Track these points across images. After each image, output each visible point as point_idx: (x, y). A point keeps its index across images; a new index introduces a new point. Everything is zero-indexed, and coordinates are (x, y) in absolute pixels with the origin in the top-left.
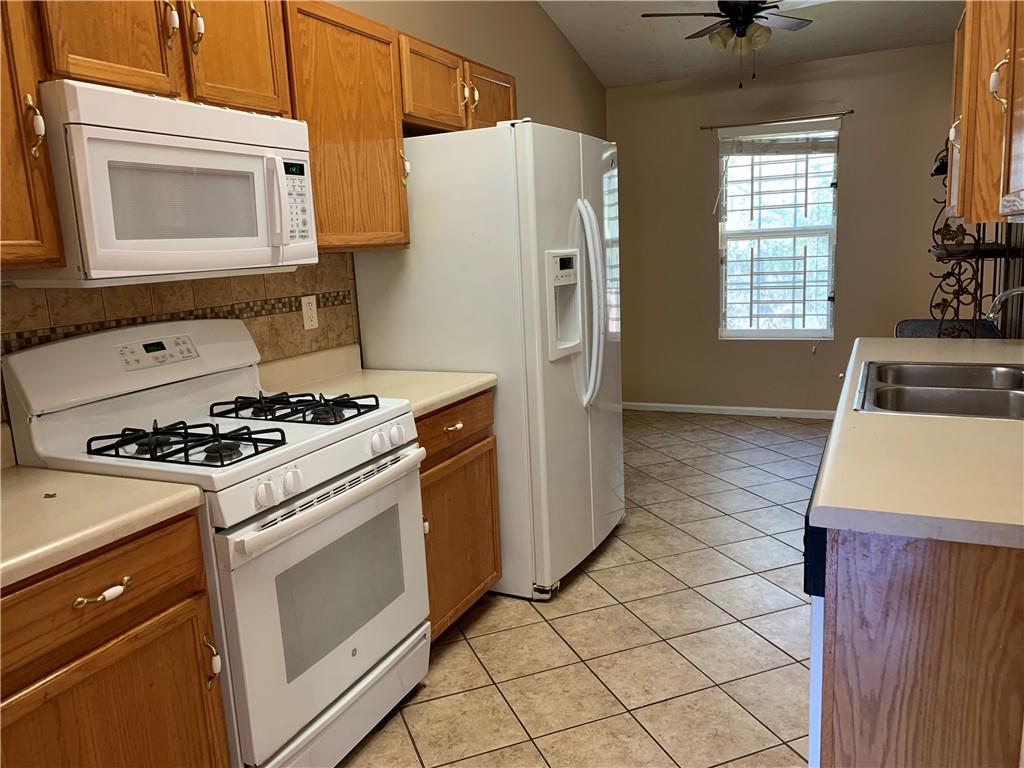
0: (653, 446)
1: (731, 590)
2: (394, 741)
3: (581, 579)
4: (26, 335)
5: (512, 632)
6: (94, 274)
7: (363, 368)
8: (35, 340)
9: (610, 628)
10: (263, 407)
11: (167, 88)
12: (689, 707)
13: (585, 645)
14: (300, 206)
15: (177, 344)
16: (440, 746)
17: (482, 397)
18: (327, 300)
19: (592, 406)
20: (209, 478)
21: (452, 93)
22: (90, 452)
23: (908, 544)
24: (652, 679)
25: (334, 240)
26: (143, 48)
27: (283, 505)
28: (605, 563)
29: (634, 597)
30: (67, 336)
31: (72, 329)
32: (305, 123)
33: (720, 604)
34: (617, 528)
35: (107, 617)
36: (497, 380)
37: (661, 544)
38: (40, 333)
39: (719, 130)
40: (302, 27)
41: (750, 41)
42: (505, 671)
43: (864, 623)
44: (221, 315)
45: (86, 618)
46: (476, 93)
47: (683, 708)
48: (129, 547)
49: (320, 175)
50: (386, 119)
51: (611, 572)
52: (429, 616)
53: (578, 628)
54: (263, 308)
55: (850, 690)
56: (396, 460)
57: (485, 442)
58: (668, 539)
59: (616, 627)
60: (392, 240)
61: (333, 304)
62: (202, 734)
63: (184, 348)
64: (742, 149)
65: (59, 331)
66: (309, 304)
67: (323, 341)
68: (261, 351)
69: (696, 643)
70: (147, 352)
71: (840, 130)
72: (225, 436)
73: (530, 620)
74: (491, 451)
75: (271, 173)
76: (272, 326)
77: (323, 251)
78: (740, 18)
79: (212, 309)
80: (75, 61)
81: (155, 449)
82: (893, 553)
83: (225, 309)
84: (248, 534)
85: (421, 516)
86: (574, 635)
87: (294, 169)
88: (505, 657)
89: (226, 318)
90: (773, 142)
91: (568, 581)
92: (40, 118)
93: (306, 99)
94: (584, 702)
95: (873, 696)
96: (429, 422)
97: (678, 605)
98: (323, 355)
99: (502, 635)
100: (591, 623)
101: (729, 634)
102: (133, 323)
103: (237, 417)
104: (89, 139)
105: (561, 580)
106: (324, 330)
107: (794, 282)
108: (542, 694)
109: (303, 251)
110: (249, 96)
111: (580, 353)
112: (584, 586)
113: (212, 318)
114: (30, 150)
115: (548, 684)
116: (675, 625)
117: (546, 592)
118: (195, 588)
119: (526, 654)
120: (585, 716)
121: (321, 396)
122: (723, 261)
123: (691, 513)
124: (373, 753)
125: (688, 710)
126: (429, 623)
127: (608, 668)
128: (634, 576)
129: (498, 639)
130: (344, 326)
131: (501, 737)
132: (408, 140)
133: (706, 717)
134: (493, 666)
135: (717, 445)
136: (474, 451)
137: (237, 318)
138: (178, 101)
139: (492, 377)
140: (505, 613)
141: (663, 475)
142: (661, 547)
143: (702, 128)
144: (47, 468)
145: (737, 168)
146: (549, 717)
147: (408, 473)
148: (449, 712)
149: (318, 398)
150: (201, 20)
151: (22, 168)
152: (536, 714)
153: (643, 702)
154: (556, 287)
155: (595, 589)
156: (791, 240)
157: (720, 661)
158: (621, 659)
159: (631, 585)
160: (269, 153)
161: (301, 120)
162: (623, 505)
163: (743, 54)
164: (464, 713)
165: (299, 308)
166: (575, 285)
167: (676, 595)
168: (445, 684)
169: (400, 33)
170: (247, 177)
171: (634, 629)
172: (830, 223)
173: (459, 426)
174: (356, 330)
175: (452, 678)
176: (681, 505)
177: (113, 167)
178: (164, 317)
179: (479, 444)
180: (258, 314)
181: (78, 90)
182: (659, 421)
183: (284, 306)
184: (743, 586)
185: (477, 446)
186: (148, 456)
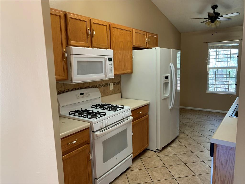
0: (188, 118)
1: (202, 154)
2: (124, 178)
3: (167, 148)
4: (60, 91)
5: (150, 158)
6: (73, 82)
7: (121, 98)
8: (61, 92)
9: (173, 160)
10: (101, 106)
11: (87, 45)
12: (189, 179)
13: (167, 163)
14: (111, 67)
15: (86, 93)
16: (133, 180)
17: (146, 106)
18: (115, 83)
19: (172, 109)
20: (92, 122)
21: (144, 39)
22: (70, 114)
23: (232, 148)
24: (181, 172)
25: (117, 73)
26: (84, 38)
27: (105, 127)
28: (173, 145)
29: (179, 153)
30: (67, 92)
31: (68, 90)
32: (113, 50)
33: (199, 157)
34: (177, 137)
35: (73, 147)
36: (150, 103)
37: (187, 142)
38: (62, 91)
39: (208, 43)
40: (113, 30)
41: (215, 24)
42: (148, 166)
43: (222, 164)
44: (94, 87)
45: (69, 146)
46: (149, 39)
47: (187, 179)
48: (77, 134)
49: (115, 60)
50: (129, 47)
51: (174, 147)
52: (133, 152)
53: (165, 159)
54: (102, 85)
55: (218, 178)
56: (127, 119)
57: (146, 116)
58: (189, 141)
59: (174, 160)
60: (129, 72)
61: (116, 85)
62: (87, 171)
63: (87, 94)
64: (213, 48)
65: (65, 90)
66: (111, 85)
67: (114, 92)
68: (102, 94)
69: (192, 165)
70: (81, 95)
71: (240, 44)
72: (94, 113)
73: (155, 156)
74: (148, 118)
75: (106, 61)
76: (104, 89)
77: (115, 75)
78: (213, 19)
79: (93, 86)
80: (73, 42)
81: (82, 115)
82: (228, 150)
83: (95, 86)
84: (98, 133)
85: (132, 131)
86: (164, 160)
87: (110, 59)
88: (149, 163)
89: (95, 88)
90: (222, 46)
91: (164, 148)
92: (66, 53)
93: (113, 45)
94: (165, 175)
95: (223, 180)
96: (134, 112)
97: (189, 156)
98: (113, 95)
99: (148, 159)
100: (168, 158)
101: (200, 164)
102: (78, 89)
103: (97, 108)
104: (74, 57)
105: (162, 148)
106: (114, 90)
107: (226, 80)
108: (156, 172)
109: (111, 76)
110: (102, 45)
111: (169, 97)
112: (168, 150)
113: (93, 88)
114: (64, 59)
115: (157, 170)
116: (188, 161)
117: (159, 150)
118: (88, 143)
119: (153, 163)
120: (165, 178)
121: (113, 105)
122: (208, 74)
123: (195, 135)
124: (119, 180)
125: (188, 180)
126: (132, 154)
127: (171, 168)
128: (180, 149)
129: (147, 159)
130: (118, 89)
131: (146, 180)
132: (133, 51)
133: (192, 182)
134: (146, 165)
135: (204, 119)
136: (144, 118)
137: (97, 88)
138: (90, 48)
139: (149, 102)
140: (149, 154)
141: (190, 125)
142: (187, 143)
143: (204, 43)
144: (62, 117)
145: (212, 52)
146: (157, 177)
147: (129, 122)
148: (136, 173)
149: (112, 106)
150: (94, 32)
151: (62, 63)
152: (154, 176)
153: (178, 177)
154: (164, 83)
155: (170, 151)
156: (226, 69)
157: (197, 170)
158: (174, 167)
159: (179, 150)
160: (106, 57)
161: (112, 49)
162: (179, 132)
163: (214, 27)
164: (139, 174)
165: (109, 85)
166: (169, 82)
167: (189, 154)
168: (135, 167)
169: (133, 29)
170: (101, 62)
171: (178, 160)
172: (236, 66)
173: (141, 112)
174: (120, 90)
175: (137, 167)
176: (193, 133)
177: (78, 62)
178: (84, 88)
179: (145, 116)
180: (101, 87)
181: (73, 48)
182: (190, 112)
183: (106, 85)
184: (205, 153)
185: (144, 117)
186: (80, 116)
